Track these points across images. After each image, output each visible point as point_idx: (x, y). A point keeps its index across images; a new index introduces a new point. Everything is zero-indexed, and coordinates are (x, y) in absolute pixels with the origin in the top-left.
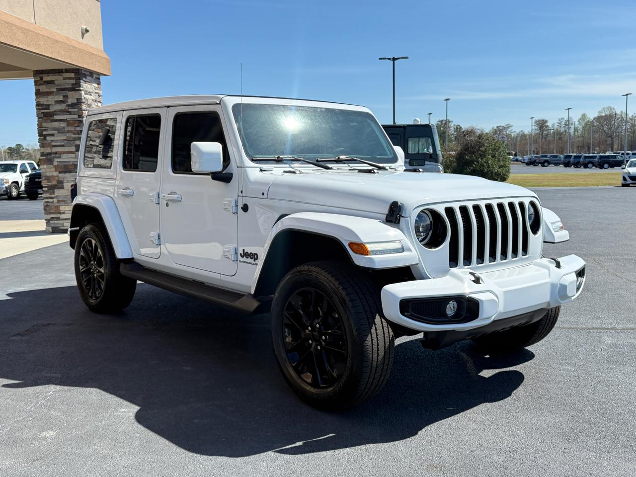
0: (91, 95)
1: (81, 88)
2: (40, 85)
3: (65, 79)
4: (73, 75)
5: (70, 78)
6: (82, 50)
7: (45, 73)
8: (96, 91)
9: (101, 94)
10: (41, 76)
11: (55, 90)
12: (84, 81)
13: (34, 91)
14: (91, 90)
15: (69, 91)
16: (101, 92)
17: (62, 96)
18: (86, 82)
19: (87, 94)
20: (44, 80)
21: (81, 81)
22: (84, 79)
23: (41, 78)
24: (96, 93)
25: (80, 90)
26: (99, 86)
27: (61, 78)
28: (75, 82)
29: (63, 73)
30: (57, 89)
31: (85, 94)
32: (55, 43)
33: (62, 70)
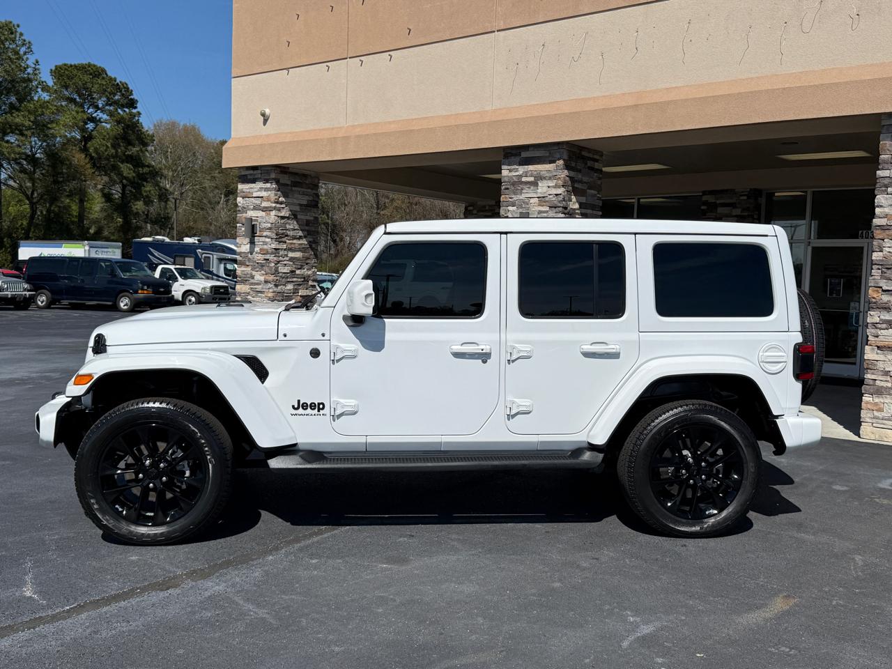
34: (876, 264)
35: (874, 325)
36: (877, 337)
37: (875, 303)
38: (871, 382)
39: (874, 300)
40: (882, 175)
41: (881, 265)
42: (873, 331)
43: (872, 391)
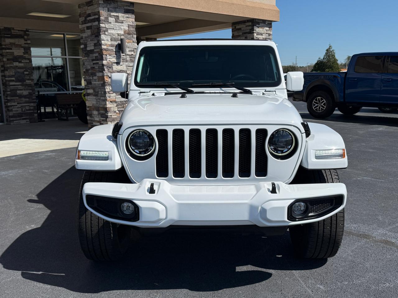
0: (262, 35)
1: (254, 32)
2: (235, 31)
3: (246, 26)
4: (250, 24)
5: (249, 26)
6: (254, 7)
7: (237, 24)
8: (267, 32)
9: (271, 34)
10: (235, 26)
11: (241, 34)
12: (257, 27)
13: (231, 35)
14: (262, 32)
15: (248, 34)
16: (271, 33)
17: (244, 37)
18: (258, 27)
19: (259, 35)
20: (237, 28)
21: (255, 27)
22: (257, 25)
23: (235, 27)
24: (267, 33)
25: (254, 33)
26: (270, 29)
27: (244, 26)
28: (251, 28)
29: (246, 23)
30: (242, 33)
31: (257, 35)
32: (231, 5)
33: (245, 21)
34: (105, 66)
35: (108, 92)
36: (110, 97)
37: (107, 83)
38: (110, 117)
39: (107, 82)
40: (102, 26)
41: (107, 66)
42: (109, 95)
43: (111, 120)
